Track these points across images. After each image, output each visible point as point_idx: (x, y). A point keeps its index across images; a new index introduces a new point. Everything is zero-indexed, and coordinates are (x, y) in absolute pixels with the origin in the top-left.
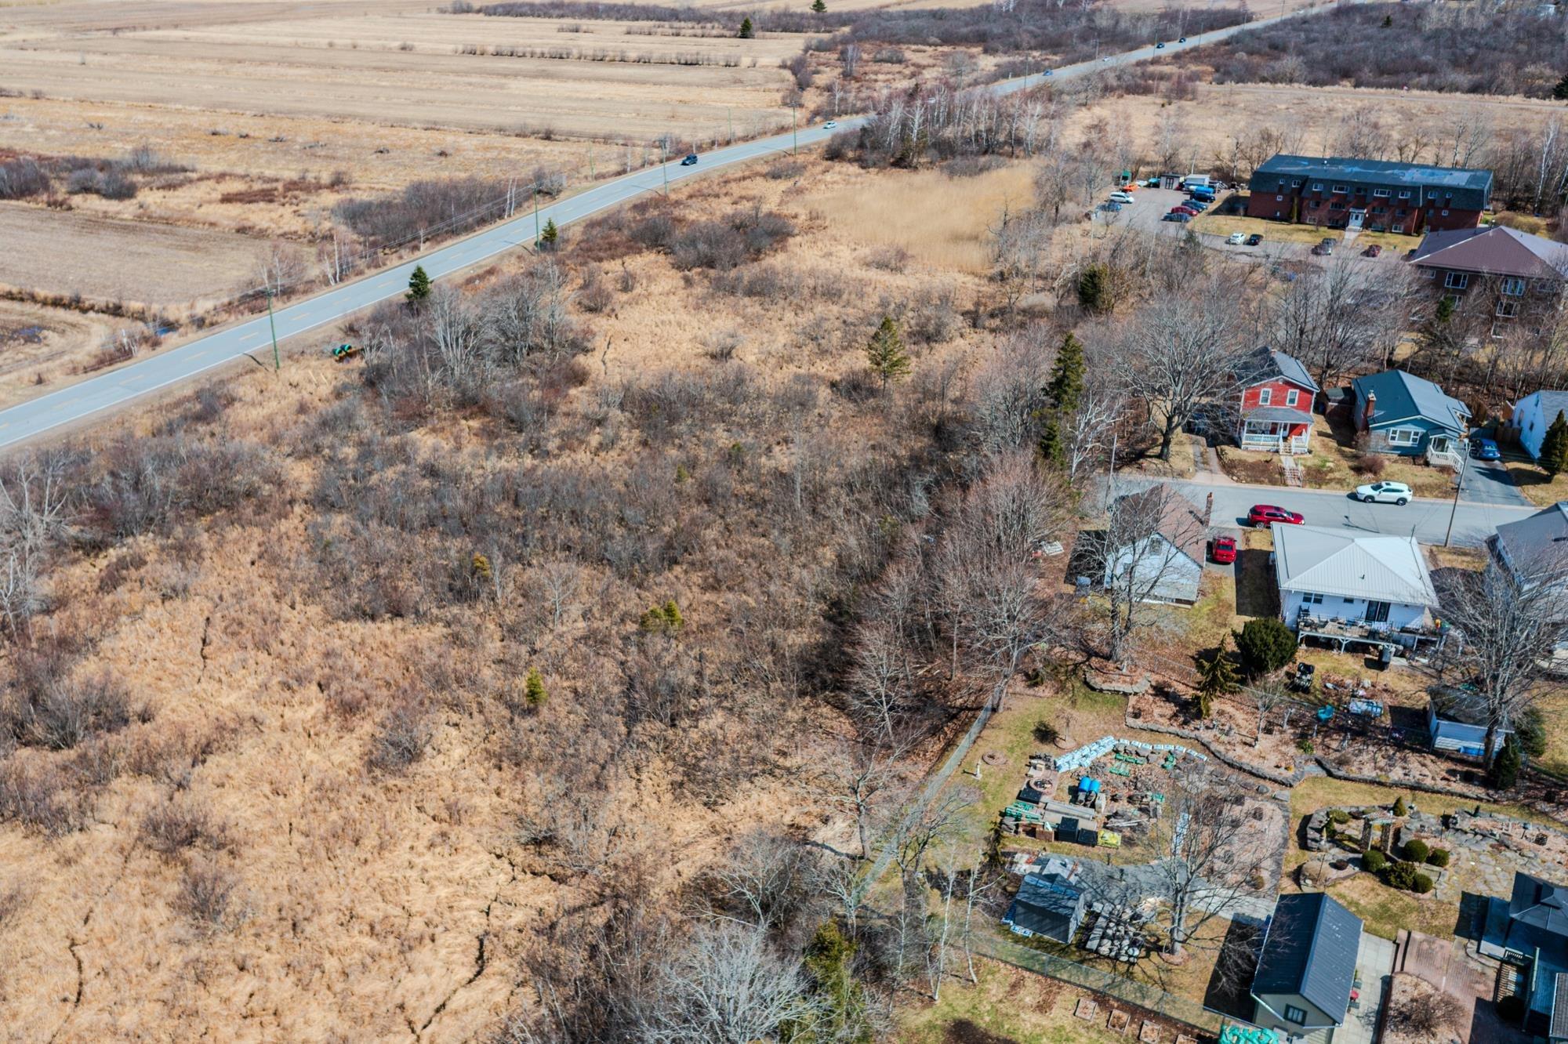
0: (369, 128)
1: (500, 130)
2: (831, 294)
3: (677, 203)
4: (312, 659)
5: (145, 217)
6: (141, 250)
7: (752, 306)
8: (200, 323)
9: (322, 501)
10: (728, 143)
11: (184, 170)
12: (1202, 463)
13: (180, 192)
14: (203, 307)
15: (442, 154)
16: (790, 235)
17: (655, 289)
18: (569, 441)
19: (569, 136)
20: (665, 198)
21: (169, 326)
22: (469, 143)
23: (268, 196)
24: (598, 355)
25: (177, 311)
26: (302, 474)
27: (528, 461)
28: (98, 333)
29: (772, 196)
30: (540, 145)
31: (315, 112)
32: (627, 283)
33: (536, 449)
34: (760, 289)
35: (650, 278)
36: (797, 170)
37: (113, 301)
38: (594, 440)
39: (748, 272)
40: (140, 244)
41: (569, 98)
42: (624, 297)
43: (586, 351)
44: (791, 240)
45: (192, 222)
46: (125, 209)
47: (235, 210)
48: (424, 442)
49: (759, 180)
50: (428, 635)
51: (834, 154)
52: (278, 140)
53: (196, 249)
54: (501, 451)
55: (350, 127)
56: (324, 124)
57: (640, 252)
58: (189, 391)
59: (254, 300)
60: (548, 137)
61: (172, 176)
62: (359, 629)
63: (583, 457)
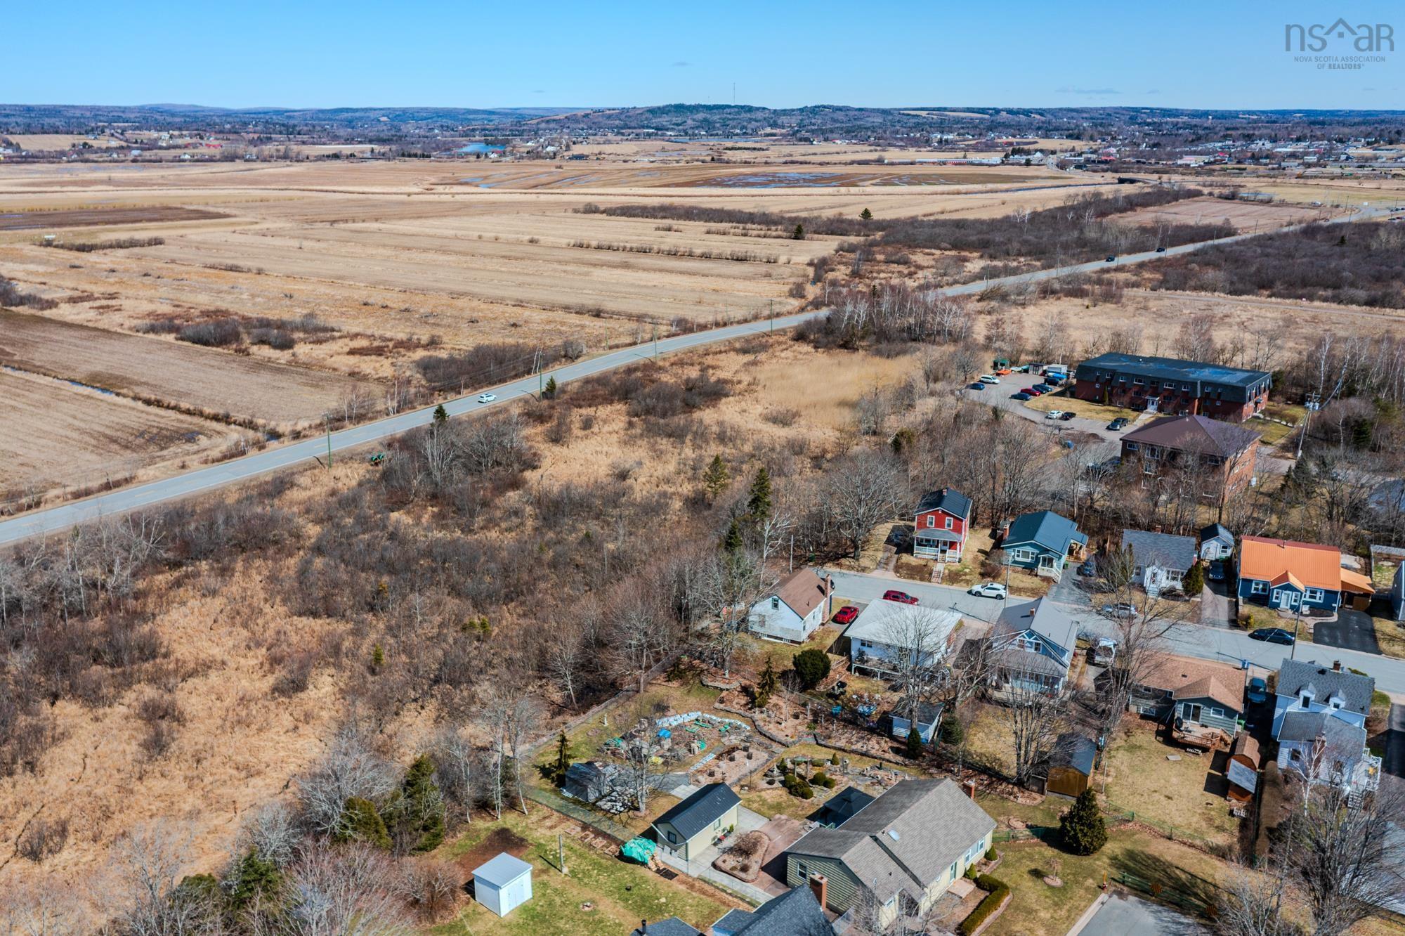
0: (475, 303)
1: (567, 308)
2: (722, 438)
3: (660, 368)
4: (270, 634)
5: (295, 362)
6: (281, 385)
7: (664, 443)
8: (297, 435)
9: (318, 550)
10: (725, 325)
11: (333, 330)
12: (883, 565)
13: (324, 346)
14: (302, 425)
15: (514, 325)
16: (727, 395)
17: (606, 428)
18: (491, 523)
19: (612, 315)
20: (653, 364)
21: (275, 435)
22: (537, 316)
23: (379, 352)
24: (540, 471)
25: (284, 427)
26: (313, 531)
27: (458, 533)
28: (231, 438)
29: (730, 367)
30: (587, 320)
31: (442, 290)
32: (587, 424)
33: (468, 530)
34: (677, 435)
35: (605, 422)
36: (764, 348)
37: (247, 417)
38: (504, 525)
39: (680, 420)
40: (282, 381)
41: (632, 285)
42: (581, 433)
43: (535, 468)
44: (724, 400)
45: (322, 367)
46: (283, 356)
47: (353, 360)
48: (398, 517)
49: (732, 354)
50: (342, 627)
51: (801, 336)
52: (407, 310)
53: (316, 386)
54: (444, 527)
55: (461, 303)
56: (445, 299)
57: (611, 403)
58: (269, 478)
59: (336, 422)
60: (598, 314)
61: (318, 332)
62: (305, 621)
63: (493, 534)
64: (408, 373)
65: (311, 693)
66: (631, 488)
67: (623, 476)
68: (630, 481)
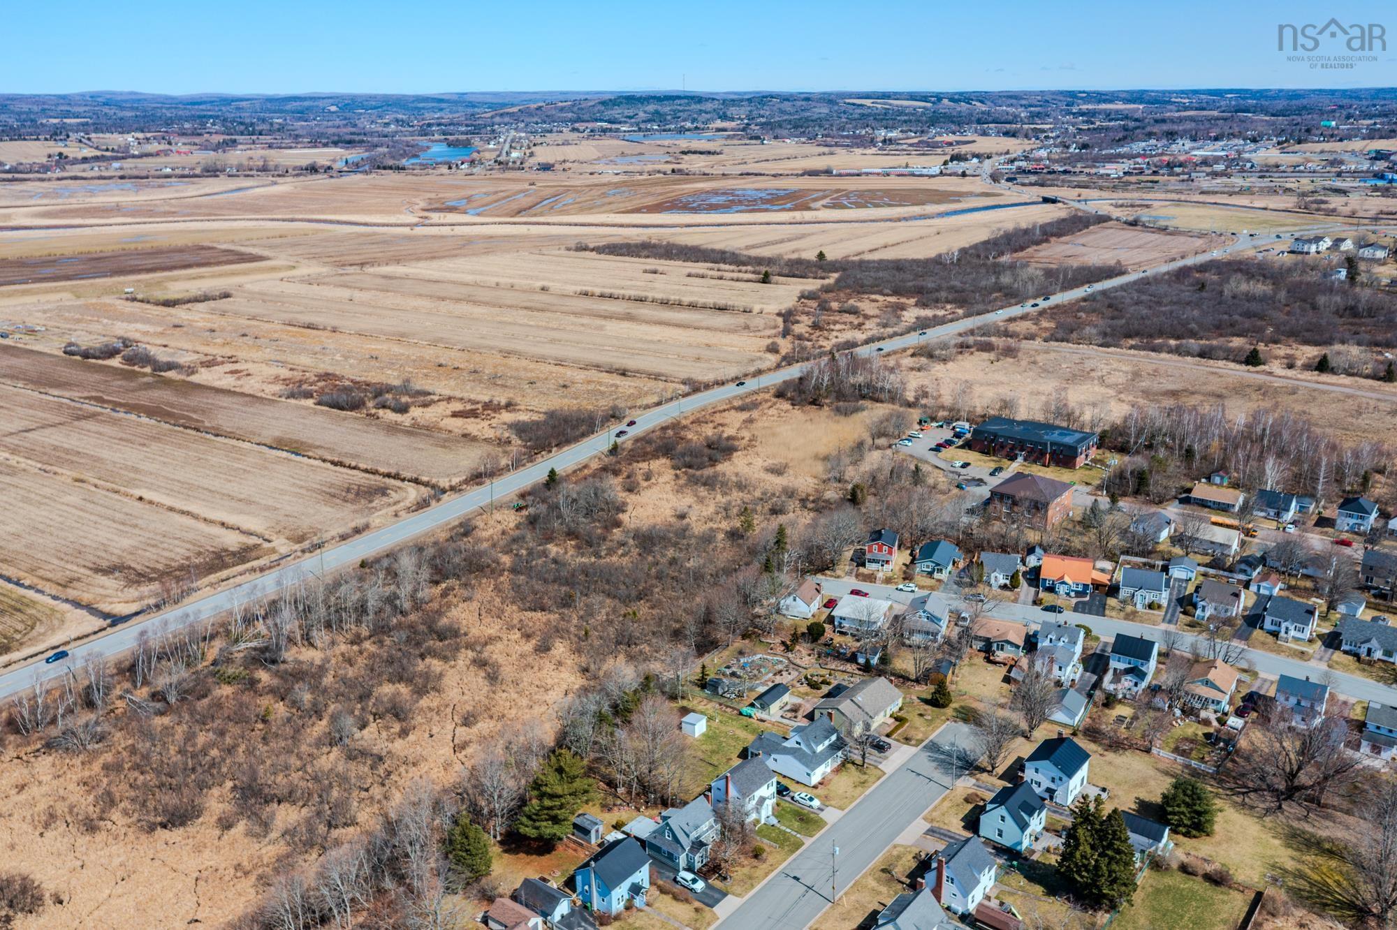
0: (524, 363)
1: (598, 367)
2: (741, 486)
3: (685, 427)
4: (515, 622)
5: (416, 425)
6: (421, 446)
7: (703, 491)
8: (452, 488)
9: (513, 570)
10: (723, 384)
11: (429, 394)
12: (849, 573)
13: (429, 409)
14: (455, 481)
15: (565, 386)
16: (737, 450)
17: (661, 480)
18: (611, 552)
19: (637, 373)
20: (679, 423)
21: (444, 491)
22: (580, 376)
23: (472, 414)
24: (628, 514)
25: (444, 483)
26: (506, 560)
27: (593, 559)
28: (412, 494)
29: (733, 424)
30: (618, 380)
31: (492, 348)
32: (648, 477)
33: (599, 557)
34: (710, 483)
35: (659, 474)
36: (755, 405)
37: (415, 476)
38: (620, 552)
39: (708, 472)
40: (419, 443)
41: (641, 340)
42: (645, 484)
43: (624, 511)
44: (735, 454)
45: (440, 429)
46: (405, 419)
47: (459, 422)
48: (553, 549)
49: (733, 412)
50: (554, 617)
51: (780, 394)
52: (475, 372)
53: (444, 447)
54: (583, 555)
55: (512, 361)
56: (498, 359)
57: (658, 458)
58: (456, 523)
59: (477, 478)
60: (624, 373)
61: (425, 399)
62: (529, 614)
63: (614, 559)
64: (506, 435)
65: (553, 652)
66: (688, 525)
67: (682, 516)
68: (687, 521)
